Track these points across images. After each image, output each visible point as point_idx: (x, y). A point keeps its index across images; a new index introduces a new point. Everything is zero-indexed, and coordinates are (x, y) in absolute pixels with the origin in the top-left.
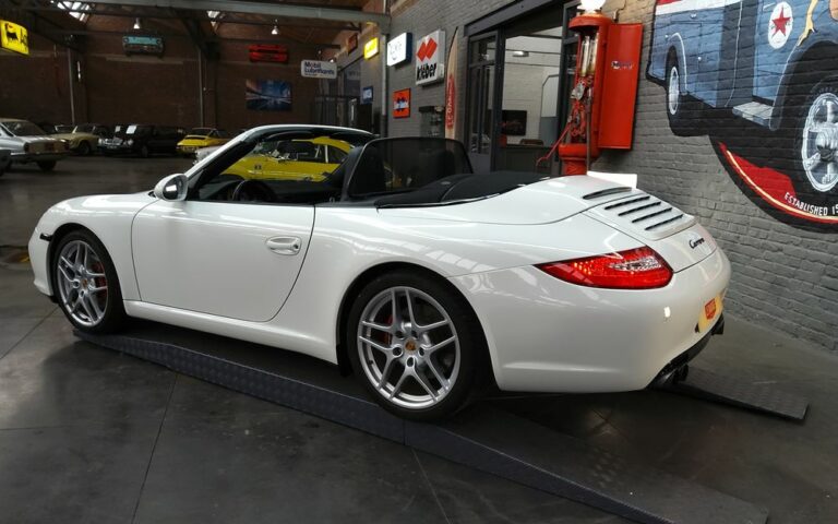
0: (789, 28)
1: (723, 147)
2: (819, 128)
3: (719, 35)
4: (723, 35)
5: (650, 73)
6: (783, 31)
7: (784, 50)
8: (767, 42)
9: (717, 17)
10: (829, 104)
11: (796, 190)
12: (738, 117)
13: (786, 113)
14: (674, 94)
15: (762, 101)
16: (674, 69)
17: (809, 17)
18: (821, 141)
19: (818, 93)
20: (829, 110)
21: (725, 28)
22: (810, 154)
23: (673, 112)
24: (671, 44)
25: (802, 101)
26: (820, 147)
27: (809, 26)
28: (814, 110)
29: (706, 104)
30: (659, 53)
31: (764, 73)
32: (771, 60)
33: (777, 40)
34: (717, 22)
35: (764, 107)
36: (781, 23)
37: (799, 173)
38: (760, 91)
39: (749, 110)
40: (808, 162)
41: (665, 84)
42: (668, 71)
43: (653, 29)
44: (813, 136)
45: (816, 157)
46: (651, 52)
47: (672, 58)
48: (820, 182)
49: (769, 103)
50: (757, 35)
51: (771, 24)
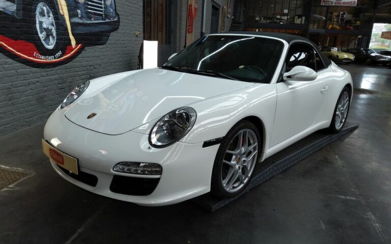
2: (43, 19)
10: (45, 8)
11: (38, 51)
13: (24, 9)
18: (45, 26)
20: (46, 11)
22: (41, 32)
26: (45, 29)
28: (38, 10)
37: (38, 42)
40: (42, 36)
44: (41, 23)
45: (44, 33)
48: (49, 45)
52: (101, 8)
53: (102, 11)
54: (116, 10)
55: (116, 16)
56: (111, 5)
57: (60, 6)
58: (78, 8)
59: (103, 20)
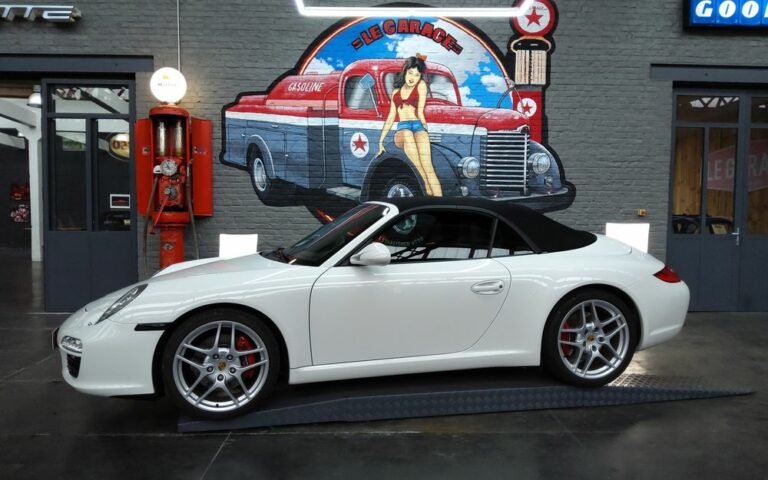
0: (367, 148)
1: (322, 213)
3: (306, 143)
4: (309, 144)
5: (226, 158)
6: (363, 148)
7: (364, 159)
8: (350, 153)
9: (301, 131)
10: (402, 190)
12: (333, 195)
13: (372, 193)
14: (259, 176)
15: (352, 186)
16: (258, 160)
17: (381, 144)
19: (393, 184)
20: (403, 193)
21: (309, 139)
23: (262, 190)
24: (250, 142)
25: (383, 188)
27: (382, 149)
28: (392, 192)
29: (298, 186)
30: (235, 146)
31: (351, 171)
32: (355, 163)
33: (359, 153)
34: (301, 134)
35: (353, 190)
36: (360, 144)
38: (350, 181)
39: (341, 191)
41: (249, 169)
42: (250, 160)
43: (224, 127)
46: (224, 143)
47: (254, 151)
48: (402, 229)
49: (359, 188)
50: (341, 148)
51: (352, 143)
52: (522, 179)
53: (522, 184)
54: (562, 178)
55: (563, 187)
56: (549, 173)
57: (427, 186)
58: (464, 185)
59: (522, 194)
